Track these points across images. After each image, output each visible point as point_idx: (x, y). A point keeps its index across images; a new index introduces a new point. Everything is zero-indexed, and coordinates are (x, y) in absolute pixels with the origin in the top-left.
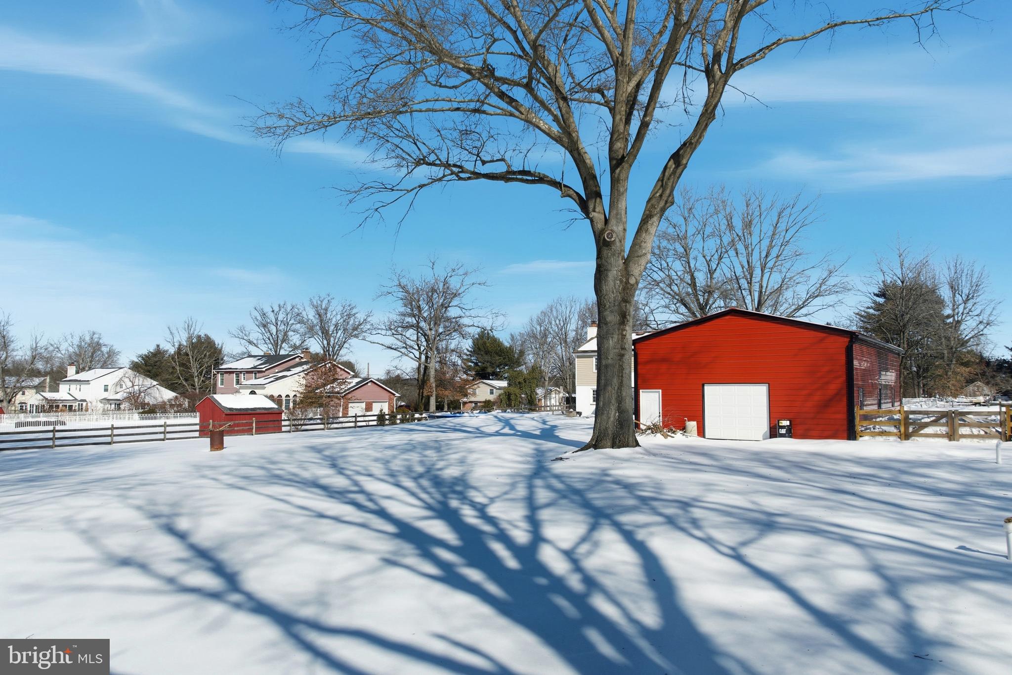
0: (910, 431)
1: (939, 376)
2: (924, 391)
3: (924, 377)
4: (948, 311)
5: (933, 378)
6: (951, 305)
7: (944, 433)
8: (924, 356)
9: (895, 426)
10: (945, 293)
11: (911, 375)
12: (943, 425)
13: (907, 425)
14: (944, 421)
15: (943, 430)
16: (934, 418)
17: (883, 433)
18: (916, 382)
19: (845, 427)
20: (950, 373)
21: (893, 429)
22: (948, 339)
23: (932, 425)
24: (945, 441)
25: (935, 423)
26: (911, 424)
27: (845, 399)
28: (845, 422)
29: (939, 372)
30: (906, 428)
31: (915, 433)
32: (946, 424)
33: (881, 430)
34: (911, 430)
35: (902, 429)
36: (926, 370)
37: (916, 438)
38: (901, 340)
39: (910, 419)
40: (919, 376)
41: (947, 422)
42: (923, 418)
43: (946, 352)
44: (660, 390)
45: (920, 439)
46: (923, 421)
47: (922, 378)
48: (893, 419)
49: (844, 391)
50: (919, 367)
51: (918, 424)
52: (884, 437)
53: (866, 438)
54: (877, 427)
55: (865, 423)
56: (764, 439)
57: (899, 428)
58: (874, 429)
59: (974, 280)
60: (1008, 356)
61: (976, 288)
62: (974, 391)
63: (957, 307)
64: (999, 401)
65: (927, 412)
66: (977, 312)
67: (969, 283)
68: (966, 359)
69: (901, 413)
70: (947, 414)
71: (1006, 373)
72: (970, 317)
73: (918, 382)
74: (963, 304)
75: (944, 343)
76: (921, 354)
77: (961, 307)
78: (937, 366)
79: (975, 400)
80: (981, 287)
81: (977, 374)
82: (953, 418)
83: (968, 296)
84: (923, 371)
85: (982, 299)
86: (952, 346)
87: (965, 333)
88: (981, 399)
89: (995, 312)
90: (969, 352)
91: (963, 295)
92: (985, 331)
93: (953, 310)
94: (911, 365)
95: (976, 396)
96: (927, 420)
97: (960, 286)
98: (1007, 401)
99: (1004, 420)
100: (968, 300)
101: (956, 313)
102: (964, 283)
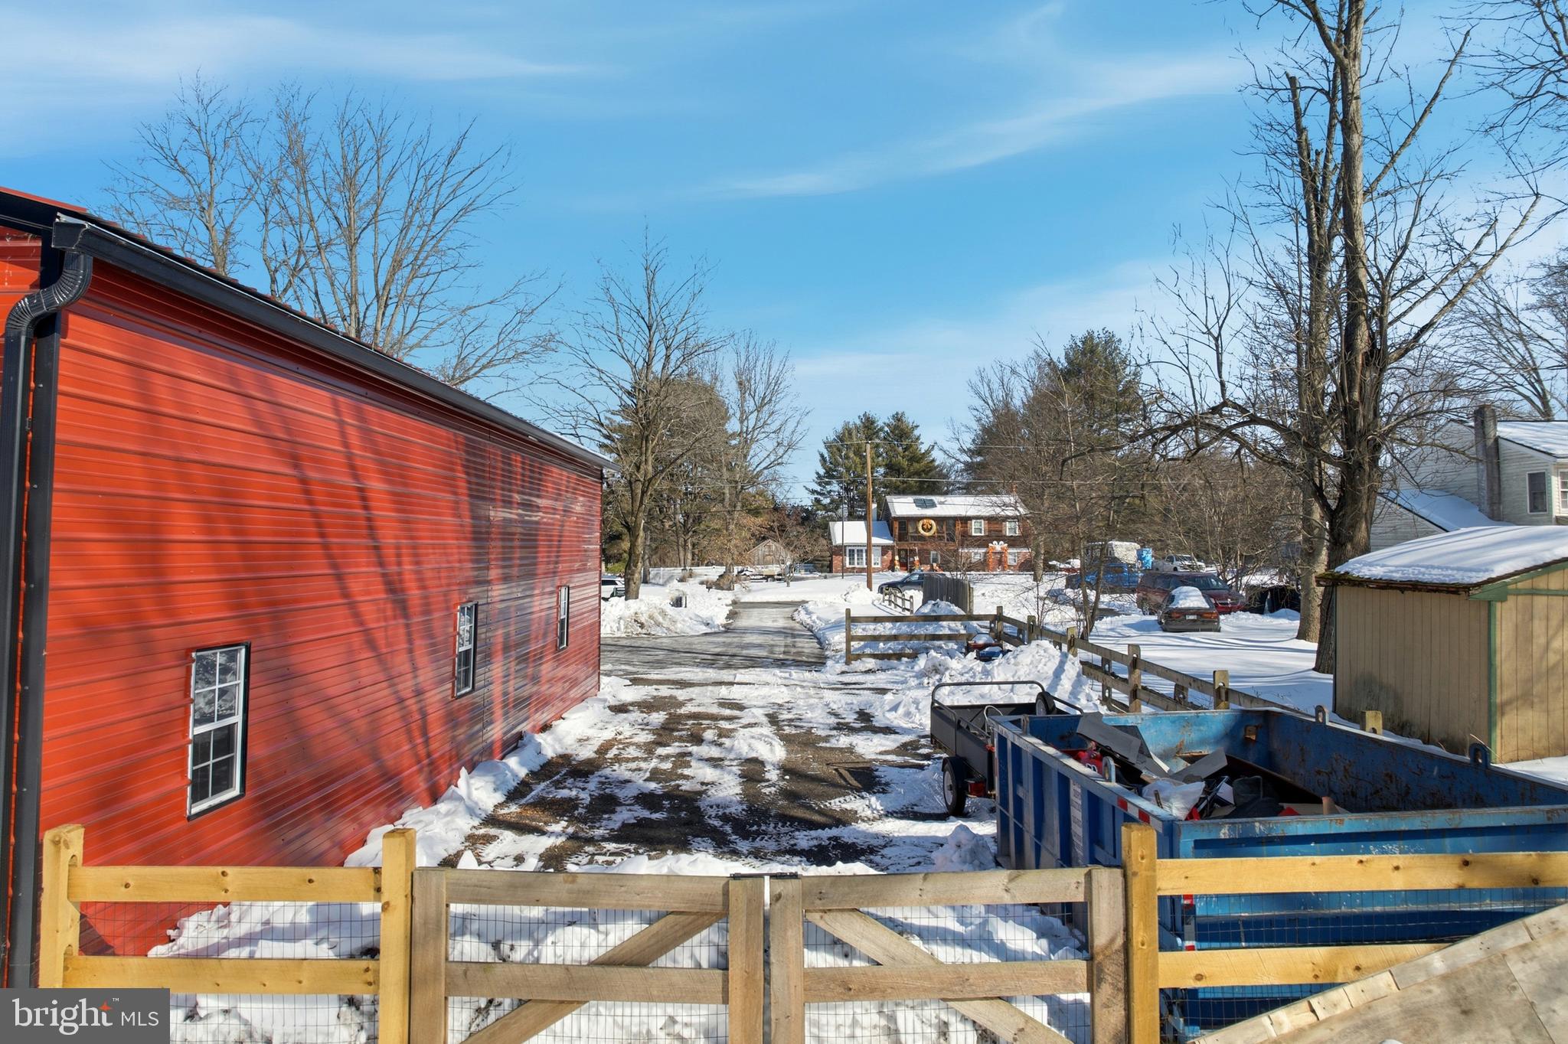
1: (717, 530)
2: (693, 554)
3: (694, 532)
4: (733, 426)
5: (707, 533)
6: (738, 415)
8: (695, 498)
10: (728, 391)
11: (674, 529)
12: (687, 989)
14: (703, 958)
15: (694, 1026)
18: (681, 540)
20: (732, 527)
22: (731, 469)
25: (634, 970)
29: (716, 524)
32: (715, 982)
36: (698, 520)
38: (641, 455)
40: (686, 531)
41: (722, 964)
43: (727, 491)
47: (690, 534)
50: (687, 515)
59: (773, 374)
60: (807, 501)
61: (774, 386)
62: (764, 556)
63: (747, 418)
64: (802, 574)
65: (575, 887)
66: (774, 427)
67: (765, 378)
68: (755, 505)
69: (385, 898)
70: (720, 899)
71: (814, 527)
72: (764, 435)
73: (685, 541)
74: (756, 413)
75: (726, 475)
76: (691, 494)
77: (752, 418)
78: (713, 515)
79: (766, 571)
80: (782, 386)
81: (771, 529)
82: (767, 921)
83: (763, 399)
84: (694, 521)
85: (783, 405)
86: (737, 482)
87: (756, 461)
88: (775, 569)
89: (800, 429)
90: (761, 494)
91: (756, 398)
92: (785, 458)
93: (742, 422)
94: (675, 513)
95: (766, 563)
96: (583, 946)
97: (753, 382)
98: (811, 572)
99: (1120, 941)
100: (762, 406)
101: (745, 429)
102: (758, 378)
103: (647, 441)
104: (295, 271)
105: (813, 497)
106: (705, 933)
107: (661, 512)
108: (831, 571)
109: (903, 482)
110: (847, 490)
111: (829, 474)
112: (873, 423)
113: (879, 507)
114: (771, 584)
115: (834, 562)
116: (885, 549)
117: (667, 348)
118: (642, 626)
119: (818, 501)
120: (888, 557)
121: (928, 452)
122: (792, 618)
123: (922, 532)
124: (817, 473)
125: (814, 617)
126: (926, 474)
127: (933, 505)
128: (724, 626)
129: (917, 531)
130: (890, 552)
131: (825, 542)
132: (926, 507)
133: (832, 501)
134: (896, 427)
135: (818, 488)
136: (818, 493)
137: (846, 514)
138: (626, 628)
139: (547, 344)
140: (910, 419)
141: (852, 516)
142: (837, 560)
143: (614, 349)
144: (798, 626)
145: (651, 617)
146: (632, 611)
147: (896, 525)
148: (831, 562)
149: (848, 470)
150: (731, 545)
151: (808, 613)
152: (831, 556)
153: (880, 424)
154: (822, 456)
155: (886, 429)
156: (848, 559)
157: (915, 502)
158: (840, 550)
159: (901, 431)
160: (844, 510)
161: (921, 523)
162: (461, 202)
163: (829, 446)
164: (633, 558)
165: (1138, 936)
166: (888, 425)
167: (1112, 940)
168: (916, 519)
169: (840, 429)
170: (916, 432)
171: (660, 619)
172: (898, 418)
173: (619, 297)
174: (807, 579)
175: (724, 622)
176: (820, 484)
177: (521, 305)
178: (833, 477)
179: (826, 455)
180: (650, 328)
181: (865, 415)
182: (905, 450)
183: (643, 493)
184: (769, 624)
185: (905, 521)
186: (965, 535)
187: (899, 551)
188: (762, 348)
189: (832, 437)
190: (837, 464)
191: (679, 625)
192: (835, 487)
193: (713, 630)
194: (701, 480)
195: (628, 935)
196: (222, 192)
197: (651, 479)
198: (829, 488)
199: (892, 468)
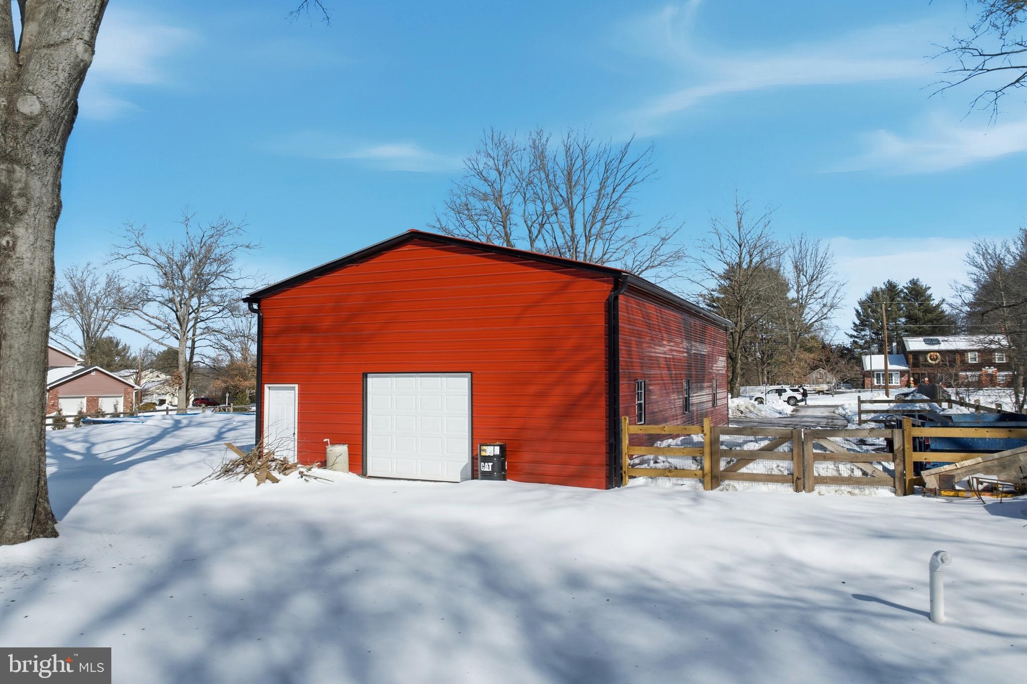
0: (722, 469)
1: (783, 362)
2: (768, 378)
3: (768, 363)
4: (792, 294)
5: (778, 364)
6: (795, 287)
7: (786, 473)
8: (768, 342)
9: (694, 458)
10: (788, 272)
11: (755, 362)
12: (782, 457)
13: (715, 455)
14: (786, 449)
15: (784, 466)
16: (766, 442)
17: (672, 472)
18: (760, 369)
19: (602, 458)
20: (794, 360)
21: (690, 465)
22: (792, 322)
23: (763, 457)
24: (786, 490)
25: (768, 452)
26: (724, 453)
27: (603, 402)
28: (603, 449)
29: (783, 358)
30: (715, 463)
31: (732, 473)
32: (790, 456)
33: (667, 465)
34: (723, 465)
35: (707, 464)
36: (771, 356)
37: (732, 483)
38: (738, 317)
39: (722, 443)
40: (763, 363)
41: (791, 450)
42: (746, 442)
43: (789, 337)
44: (296, 386)
45: (740, 485)
46: (746, 447)
47: (766, 365)
48: (690, 443)
49: (602, 388)
50: (763, 353)
51: (737, 454)
52: (674, 480)
53: (641, 481)
54: (661, 458)
55: (637, 451)
56: (464, 479)
57: (700, 462)
58: (656, 462)
59: (818, 260)
60: (847, 342)
61: (820, 268)
62: (817, 378)
63: (802, 290)
64: (843, 389)
65: (752, 431)
66: (821, 294)
67: (813, 263)
68: (810, 345)
69: (705, 432)
70: (791, 434)
71: (850, 359)
72: (813, 300)
73: (763, 370)
74: (807, 286)
75: (788, 327)
76: (765, 339)
77: (806, 289)
78: (781, 354)
79: (818, 388)
80: (825, 268)
81: (821, 360)
82: (803, 443)
83: (812, 278)
84: (767, 358)
85: (826, 279)
86: (796, 331)
87: (809, 317)
88: (825, 387)
89: (838, 295)
90: (813, 338)
91: (808, 276)
92: (829, 315)
93: (798, 292)
94: (755, 351)
95: (818, 383)
96: (754, 446)
97: (805, 266)
98: (850, 389)
99: (902, 448)
100: (812, 281)
101: (800, 296)
102: (808, 263)
103: (741, 309)
104: (542, 225)
105: (852, 340)
106: (786, 443)
107: (746, 351)
108: (864, 388)
109: (920, 328)
110: (876, 334)
111: (863, 323)
112: (895, 287)
113: (898, 344)
114: (821, 396)
115: (866, 382)
116: (902, 373)
117: (751, 256)
118: (742, 412)
119: (855, 342)
120: (905, 379)
121: (938, 306)
122: (834, 412)
123: (930, 361)
124: (854, 323)
125: (847, 411)
126: (938, 321)
127: (938, 342)
128: (791, 415)
129: (926, 360)
130: (907, 375)
131: (858, 368)
132: (933, 344)
133: (866, 342)
134: (913, 289)
135: (855, 333)
136: (855, 337)
137: (877, 350)
138: (733, 413)
139: (678, 256)
140: (923, 282)
141: (880, 352)
142: (867, 380)
143: (720, 259)
144: (836, 415)
145: (747, 408)
146: (735, 404)
147: (911, 356)
148: (864, 381)
149: (877, 320)
150: (793, 372)
151: (844, 409)
152: (864, 378)
153: (900, 287)
154: (857, 311)
155: (905, 291)
156: (875, 380)
157: (924, 341)
158: (870, 374)
159: (917, 292)
160: (874, 348)
161: (929, 355)
162: (628, 181)
163: (861, 303)
164: (735, 375)
165: (907, 446)
166: (906, 288)
167: (899, 448)
168: (925, 353)
169: (869, 292)
170: (929, 292)
171: (752, 409)
172: (914, 283)
173: (721, 230)
174: (847, 392)
175: (791, 413)
176: (856, 331)
177: (663, 236)
178: (866, 325)
179: (860, 311)
180: (740, 246)
181: (888, 282)
182: (921, 305)
183: (740, 338)
184: (819, 414)
185: (917, 354)
186: (964, 362)
187: (913, 374)
188: (810, 244)
189: (864, 298)
190: (868, 316)
191: (763, 413)
192: (868, 332)
193: (784, 416)
194: (772, 331)
195: (766, 444)
196: (507, 188)
197: (743, 331)
198: (863, 333)
199: (911, 318)
